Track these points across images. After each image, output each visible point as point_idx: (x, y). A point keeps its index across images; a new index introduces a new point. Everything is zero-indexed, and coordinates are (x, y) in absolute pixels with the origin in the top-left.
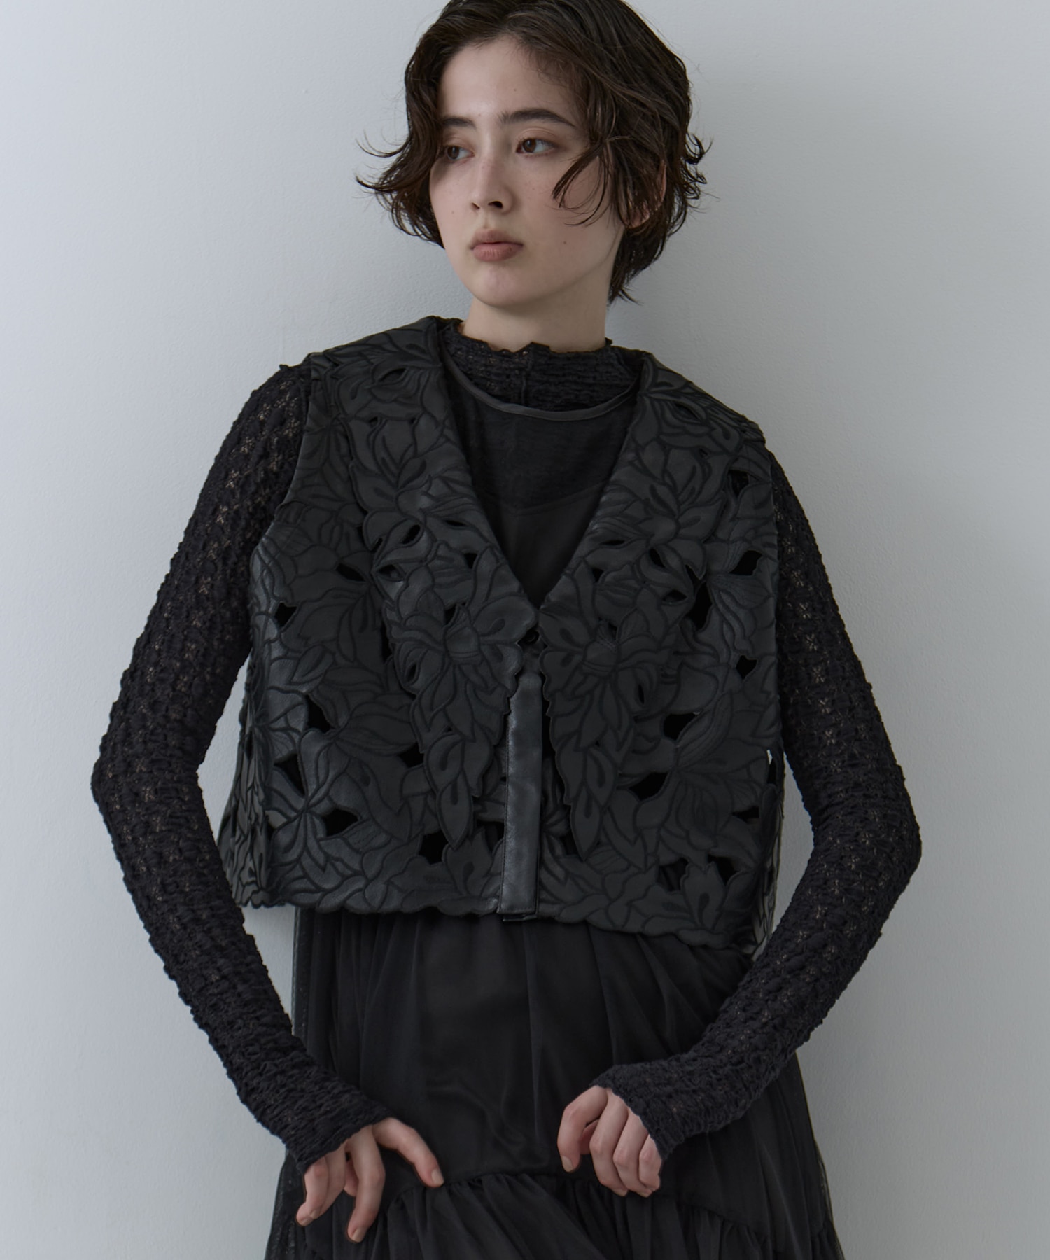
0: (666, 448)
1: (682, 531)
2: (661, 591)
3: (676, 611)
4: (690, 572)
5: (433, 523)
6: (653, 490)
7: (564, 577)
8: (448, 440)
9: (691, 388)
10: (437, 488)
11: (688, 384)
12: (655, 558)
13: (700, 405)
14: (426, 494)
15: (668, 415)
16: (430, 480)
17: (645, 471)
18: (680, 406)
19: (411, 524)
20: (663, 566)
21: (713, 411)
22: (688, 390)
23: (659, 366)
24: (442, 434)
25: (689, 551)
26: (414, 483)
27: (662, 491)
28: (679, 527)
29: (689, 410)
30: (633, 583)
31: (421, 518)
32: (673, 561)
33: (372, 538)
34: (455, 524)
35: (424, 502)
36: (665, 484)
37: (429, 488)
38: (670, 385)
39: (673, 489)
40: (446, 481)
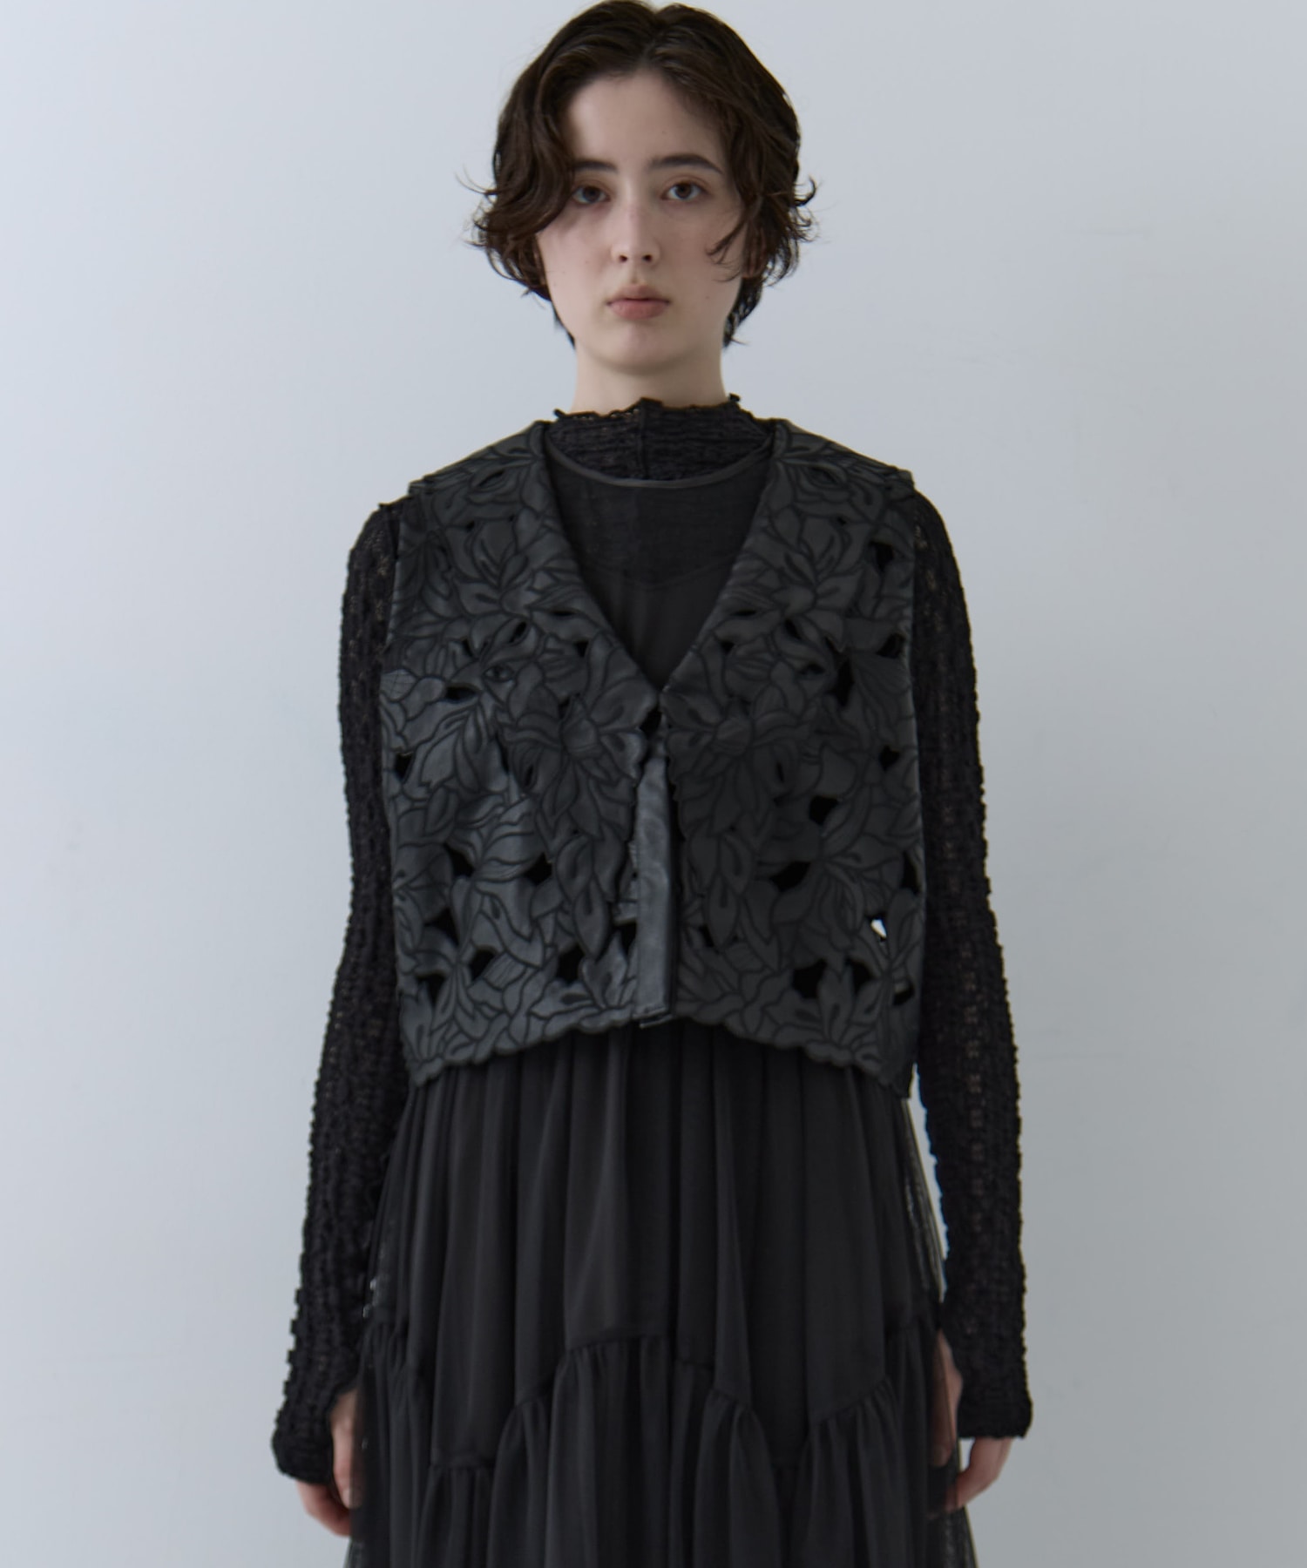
0: (801, 516)
1: (821, 602)
2: (798, 664)
3: (815, 685)
4: (830, 645)
5: (539, 617)
6: (788, 559)
7: (690, 654)
8: (550, 530)
9: (831, 449)
10: (542, 581)
11: (829, 444)
12: (791, 629)
13: (840, 466)
14: (531, 589)
15: (805, 483)
16: (533, 575)
17: (779, 538)
18: (817, 470)
19: (516, 622)
20: (799, 638)
21: (856, 471)
22: (828, 452)
23: (794, 431)
24: (543, 526)
25: (830, 623)
26: (518, 580)
27: (799, 560)
28: (817, 597)
29: (827, 474)
30: (768, 657)
31: (525, 613)
32: (811, 634)
33: (477, 643)
34: (562, 614)
35: (530, 598)
36: (801, 553)
37: (533, 582)
38: (807, 449)
39: (810, 558)
40: (549, 571)
